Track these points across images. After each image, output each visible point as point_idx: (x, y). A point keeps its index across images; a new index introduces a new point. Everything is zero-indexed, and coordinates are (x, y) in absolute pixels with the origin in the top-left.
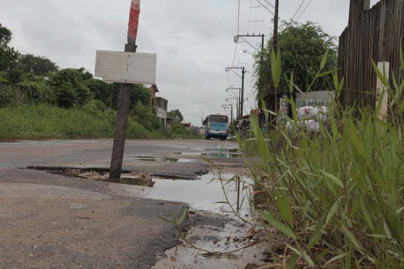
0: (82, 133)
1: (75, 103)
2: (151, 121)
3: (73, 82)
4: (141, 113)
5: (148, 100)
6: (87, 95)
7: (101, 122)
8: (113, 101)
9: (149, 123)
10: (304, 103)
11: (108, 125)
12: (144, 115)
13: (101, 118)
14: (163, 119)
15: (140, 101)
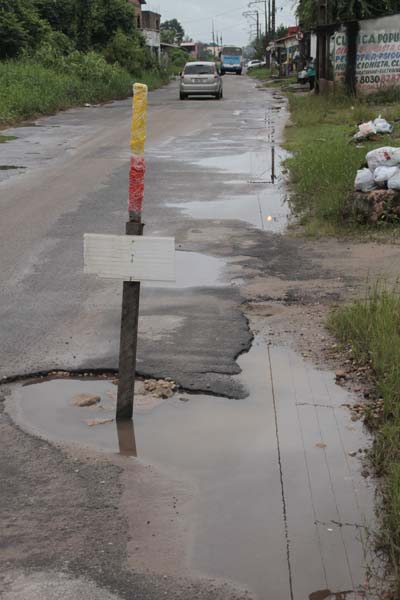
0: (41, 106)
1: (24, 47)
2: (139, 60)
3: (17, 12)
4: (123, 49)
5: (132, 24)
6: (40, 32)
7: (66, 78)
8: (79, 30)
9: (137, 65)
10: (372, 36)
11: (78, 82)
12: (127, 53)
13: (66, 71)
14: (156, 49)
15: (119, 30)
